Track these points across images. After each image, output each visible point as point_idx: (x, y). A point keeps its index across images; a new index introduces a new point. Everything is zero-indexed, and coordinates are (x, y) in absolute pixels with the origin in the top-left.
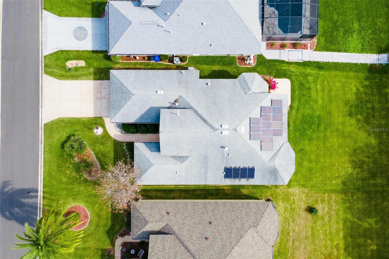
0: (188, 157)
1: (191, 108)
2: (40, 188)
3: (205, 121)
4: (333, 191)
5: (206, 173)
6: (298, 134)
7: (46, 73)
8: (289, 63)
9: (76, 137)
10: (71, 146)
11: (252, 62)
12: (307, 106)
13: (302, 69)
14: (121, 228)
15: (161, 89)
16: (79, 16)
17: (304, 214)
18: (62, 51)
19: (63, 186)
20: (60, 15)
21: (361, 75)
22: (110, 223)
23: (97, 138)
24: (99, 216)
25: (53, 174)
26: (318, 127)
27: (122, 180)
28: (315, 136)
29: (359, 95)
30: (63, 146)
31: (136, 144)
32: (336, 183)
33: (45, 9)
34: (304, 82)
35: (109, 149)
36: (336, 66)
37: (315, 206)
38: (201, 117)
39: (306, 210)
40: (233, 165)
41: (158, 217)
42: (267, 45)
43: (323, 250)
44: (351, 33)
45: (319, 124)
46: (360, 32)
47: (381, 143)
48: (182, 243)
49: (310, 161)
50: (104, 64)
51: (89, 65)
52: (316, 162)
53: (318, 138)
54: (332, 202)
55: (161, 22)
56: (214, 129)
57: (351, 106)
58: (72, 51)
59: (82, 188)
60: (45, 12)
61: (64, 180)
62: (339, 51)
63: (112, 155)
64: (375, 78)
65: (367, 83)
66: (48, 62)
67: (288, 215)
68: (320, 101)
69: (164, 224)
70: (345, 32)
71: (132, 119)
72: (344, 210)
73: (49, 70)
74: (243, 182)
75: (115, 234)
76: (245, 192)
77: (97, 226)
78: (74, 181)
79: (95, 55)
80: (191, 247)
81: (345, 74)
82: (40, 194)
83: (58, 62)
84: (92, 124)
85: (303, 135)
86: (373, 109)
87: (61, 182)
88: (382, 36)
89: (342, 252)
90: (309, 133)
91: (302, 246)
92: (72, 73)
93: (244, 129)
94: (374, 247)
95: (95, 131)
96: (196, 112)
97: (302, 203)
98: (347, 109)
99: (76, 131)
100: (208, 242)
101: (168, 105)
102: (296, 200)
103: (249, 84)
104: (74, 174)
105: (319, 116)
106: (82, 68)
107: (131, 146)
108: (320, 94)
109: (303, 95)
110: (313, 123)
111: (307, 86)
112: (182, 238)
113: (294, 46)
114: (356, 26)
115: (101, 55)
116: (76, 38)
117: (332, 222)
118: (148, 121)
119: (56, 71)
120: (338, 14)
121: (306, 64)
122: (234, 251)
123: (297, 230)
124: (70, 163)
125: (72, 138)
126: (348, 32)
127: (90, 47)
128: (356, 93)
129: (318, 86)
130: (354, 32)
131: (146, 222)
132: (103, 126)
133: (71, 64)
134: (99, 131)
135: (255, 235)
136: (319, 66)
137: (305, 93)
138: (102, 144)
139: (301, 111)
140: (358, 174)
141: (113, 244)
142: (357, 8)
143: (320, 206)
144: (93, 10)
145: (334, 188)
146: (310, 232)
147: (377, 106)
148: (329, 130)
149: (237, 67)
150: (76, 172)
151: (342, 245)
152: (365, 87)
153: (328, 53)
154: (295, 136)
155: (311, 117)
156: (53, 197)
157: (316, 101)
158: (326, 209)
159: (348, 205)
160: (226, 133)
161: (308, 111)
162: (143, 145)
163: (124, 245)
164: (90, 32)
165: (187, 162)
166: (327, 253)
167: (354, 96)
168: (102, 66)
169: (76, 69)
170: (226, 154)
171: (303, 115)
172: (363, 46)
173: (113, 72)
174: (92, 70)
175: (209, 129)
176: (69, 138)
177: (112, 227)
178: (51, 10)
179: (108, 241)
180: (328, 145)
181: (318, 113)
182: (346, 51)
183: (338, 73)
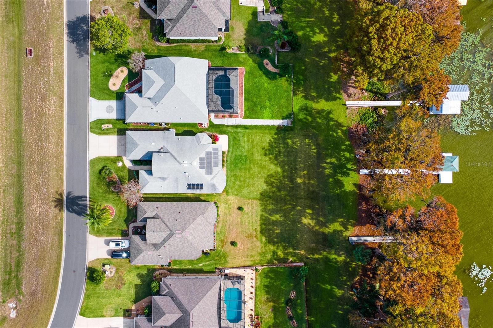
0: (167, 178)
1: (169, 152)
2: (88, 195)
3: (176, 159)
4: (254, 199)
5: (178, 187)
6: (232, 166)
7: (91, 132)
8: (227, 126)
9: (108, 168)
10: (105, 172)
11: (206, 125)
12: (238, 150)
13: (235, 130)
14: (132, 218)
15: (154, 142)
16: (109, 100)
17: (237, 211)
18: (99, 119)
19: (100, 195)
20: (99, 99)
21: (273, 132)
22: (126, 216)
23: (119, 168)
24: (120, 211)
25: (95, 188)
26: (245, 162)
27: (133, 189)
28: (243, 167)
29: (271, 144)
30: (100, 172)
31: (140, 171)
32: (257, 194)
33: (91, 96)
34: (236, 136)
35: (126, 174)
36: (256, 127)
37: (243, 207)
38: (174, 157)
39: (238, 209)
40: (192, 182)
41: (152, 210)
42: (215, 116)
43: (247, 231)
44: (265, 108)
45: (246, 160)
46: (270, 108)
47: (284, 171)
48: (164, 222)
49: (240, 181)
50: (122, 126)
51: (114, 127)
52: (244, 181)
53: (245, 169)
54: (254, 204)
55: (153, 107)
56: (180, 163)
57: (266, 150)
58: (105, 119)
59: (111, 196)
60: (90, 98)
61: (101, 191)
62: (258, 119)
63: (127, 178)
64: (280, 134)
65: (276, 136)
66: (92, 125)
67: (226, 211)
68: (246, 147)
69: (155, 213)
70: (261, 108)
71: (138, 158)
72: (261, 210)
73: (93, 130)
74: (198, 192)
75: (129, 221)
76: (202, 198)
77: (119, 217)
78: (106, 192)
79: (117, 121)
80: (168, 224)
81: (262, 131)
82: (88, 199)
83: (97, 125)
84: (116, 160)
85: (236, 166)
86: (280, 152)
87: (99, 192)
88: (284, 109)
89: (258, 232)
90: (240, 165)
91: (235, 229)
92: (105, 131)
93: (196, 163)
94: (278, 231)
95: (118, 164)
96: (171, 154)
97: (236, 205)
98: (263, 151)
99: (107, 164)
100: (177, 222)
101: (158, 150)
102: (231, 203)
103: (201, 139)
104: (106, 188)
105: (246, 156)
106: (111, 128)
107: (137, 172)
108: (246, 143)
109: (236, 144)
110: (242, 159)
111: (238, 139)
112: (164, 220)
113: (230, 116)
114: (268, 104)
115: (121, 121)
116: (107, 112)
117: (253, 216)
118: (147, 159)
119: (96, 130)
120: (257, 97)
121: (237, 126)
122: (191, 226)
123: (232, 219)
124: (104, 182)
125: (106, 168)
126: (263, 107)
127: (115, 118)
128: (269, 143)
129: (245, 139)
130: (267, 107)
131: (146, 212)
132: (122, 161)
133: (104, 126)
134: (120, 164)
135: (203, 219)
136: (245, 127)
137: (237, 143)
138: (122, 171)
139: (234, 153)
140: (270, 189)
141: (128, 227)
142: (268, 94)
143: (246, 206)
144: (117, 96)
145: (255, 196)
146: (239, 221)
147: (282, 150)
148: (252, 164)
149: (198, 128)
150: (107, 187)
151: (259, 229)
152: (274, 139)
153: (251, 119)
154: (231, 167)
155: (241, 156)
156: (95, 201)
157: (244, 147)
158: (250, 208)
159: (263, 207)
160: (186, 165)
161: (239, 153)
162: (144, 172)
163: (134, 227)
164: (115, 108)
165: (167, 181)
166: (249, 233)
167: (268, 144)
168: (122, 128)
169: (107, 129)
170: (187, 177)
171: (236, 155)
172: (272, 115)
173: (128, 132)
174: (116, 130)
175: (178, 163)
176: (103, 168)
177: (127, 218)
178: (94, 97)
179: (125, 225)
180: (252, 172)
181: (245, 154)
182: (262, 118)
183: (258, 131)
